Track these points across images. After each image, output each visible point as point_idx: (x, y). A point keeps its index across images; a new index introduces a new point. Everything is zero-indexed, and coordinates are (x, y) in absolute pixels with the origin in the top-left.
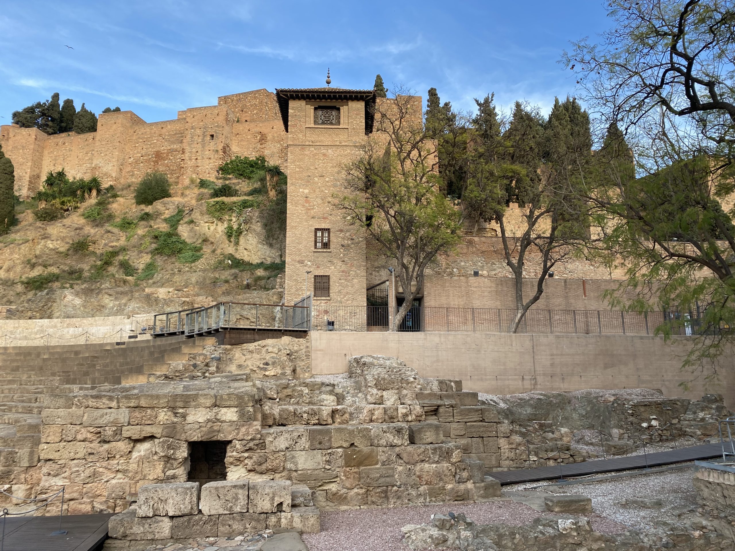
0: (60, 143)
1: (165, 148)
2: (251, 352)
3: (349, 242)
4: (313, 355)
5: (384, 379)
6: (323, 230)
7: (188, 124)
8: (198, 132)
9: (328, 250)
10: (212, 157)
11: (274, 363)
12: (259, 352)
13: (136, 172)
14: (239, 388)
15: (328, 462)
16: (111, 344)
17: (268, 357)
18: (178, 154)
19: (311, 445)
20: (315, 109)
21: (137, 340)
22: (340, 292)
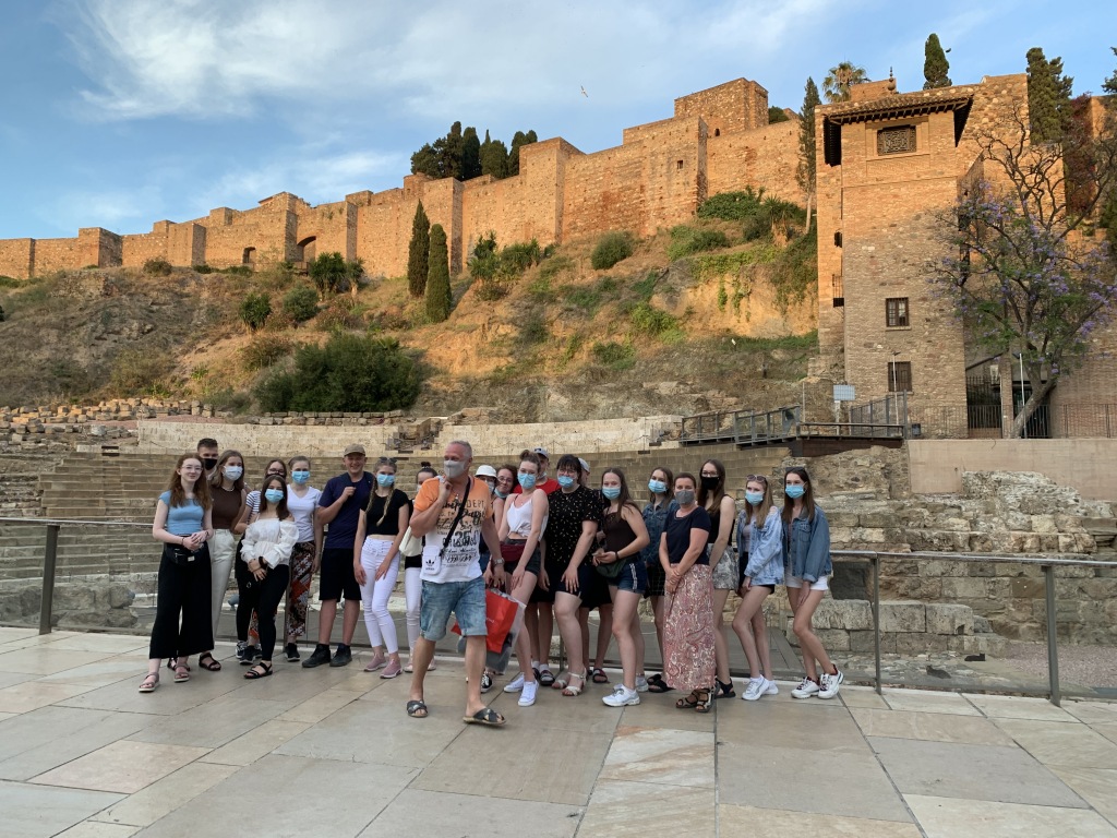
0: (481, 194)
1: (616, 186)
2: (836, 465)
3: (938, 315)
4: (912, 470)
5: (1032, 501)
6: (897, 300)
7: (646, 150)
8: (661, 159)
9: (907, 328)
10: (682, 192)
11: (865, 479)
12: (845, 464)
13: (579, 224)
14: (874, 508)
15: (993, 591)
16: (632, 453)
17: (857, 472)
18: (632, 193)
19: (972, 572)
20: (879, 132)
21: (661, 448)
22: (926, 384)
